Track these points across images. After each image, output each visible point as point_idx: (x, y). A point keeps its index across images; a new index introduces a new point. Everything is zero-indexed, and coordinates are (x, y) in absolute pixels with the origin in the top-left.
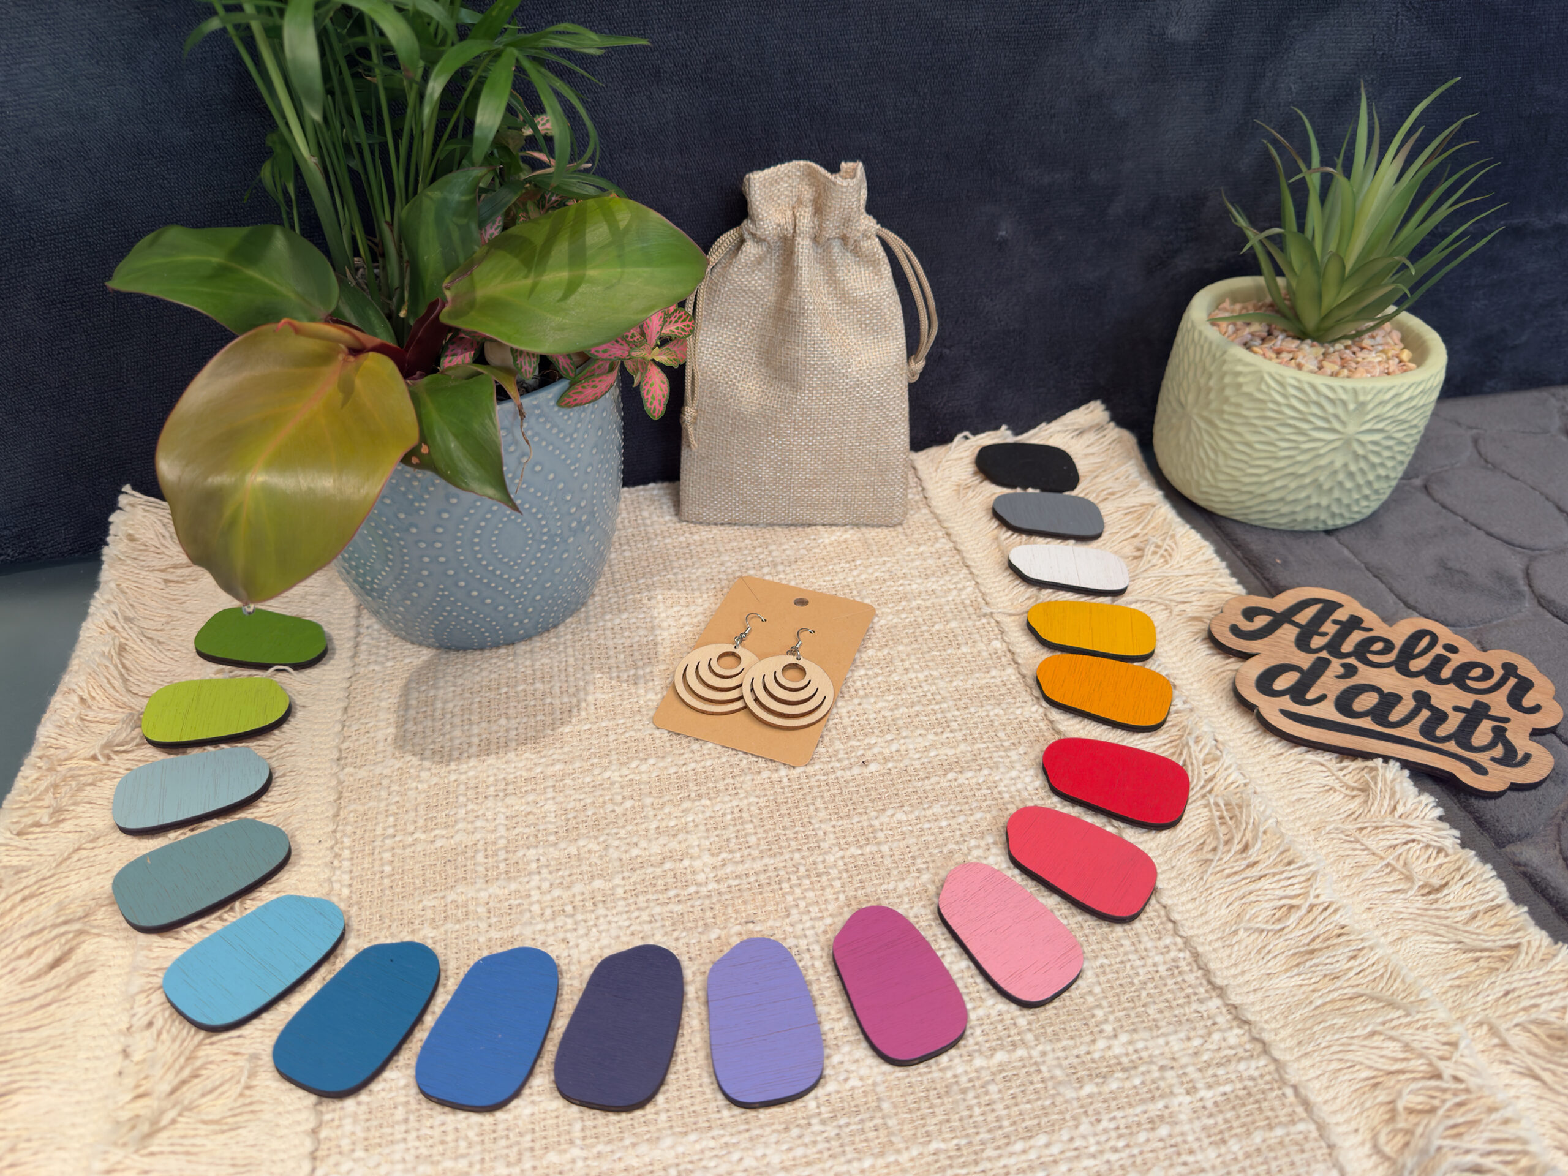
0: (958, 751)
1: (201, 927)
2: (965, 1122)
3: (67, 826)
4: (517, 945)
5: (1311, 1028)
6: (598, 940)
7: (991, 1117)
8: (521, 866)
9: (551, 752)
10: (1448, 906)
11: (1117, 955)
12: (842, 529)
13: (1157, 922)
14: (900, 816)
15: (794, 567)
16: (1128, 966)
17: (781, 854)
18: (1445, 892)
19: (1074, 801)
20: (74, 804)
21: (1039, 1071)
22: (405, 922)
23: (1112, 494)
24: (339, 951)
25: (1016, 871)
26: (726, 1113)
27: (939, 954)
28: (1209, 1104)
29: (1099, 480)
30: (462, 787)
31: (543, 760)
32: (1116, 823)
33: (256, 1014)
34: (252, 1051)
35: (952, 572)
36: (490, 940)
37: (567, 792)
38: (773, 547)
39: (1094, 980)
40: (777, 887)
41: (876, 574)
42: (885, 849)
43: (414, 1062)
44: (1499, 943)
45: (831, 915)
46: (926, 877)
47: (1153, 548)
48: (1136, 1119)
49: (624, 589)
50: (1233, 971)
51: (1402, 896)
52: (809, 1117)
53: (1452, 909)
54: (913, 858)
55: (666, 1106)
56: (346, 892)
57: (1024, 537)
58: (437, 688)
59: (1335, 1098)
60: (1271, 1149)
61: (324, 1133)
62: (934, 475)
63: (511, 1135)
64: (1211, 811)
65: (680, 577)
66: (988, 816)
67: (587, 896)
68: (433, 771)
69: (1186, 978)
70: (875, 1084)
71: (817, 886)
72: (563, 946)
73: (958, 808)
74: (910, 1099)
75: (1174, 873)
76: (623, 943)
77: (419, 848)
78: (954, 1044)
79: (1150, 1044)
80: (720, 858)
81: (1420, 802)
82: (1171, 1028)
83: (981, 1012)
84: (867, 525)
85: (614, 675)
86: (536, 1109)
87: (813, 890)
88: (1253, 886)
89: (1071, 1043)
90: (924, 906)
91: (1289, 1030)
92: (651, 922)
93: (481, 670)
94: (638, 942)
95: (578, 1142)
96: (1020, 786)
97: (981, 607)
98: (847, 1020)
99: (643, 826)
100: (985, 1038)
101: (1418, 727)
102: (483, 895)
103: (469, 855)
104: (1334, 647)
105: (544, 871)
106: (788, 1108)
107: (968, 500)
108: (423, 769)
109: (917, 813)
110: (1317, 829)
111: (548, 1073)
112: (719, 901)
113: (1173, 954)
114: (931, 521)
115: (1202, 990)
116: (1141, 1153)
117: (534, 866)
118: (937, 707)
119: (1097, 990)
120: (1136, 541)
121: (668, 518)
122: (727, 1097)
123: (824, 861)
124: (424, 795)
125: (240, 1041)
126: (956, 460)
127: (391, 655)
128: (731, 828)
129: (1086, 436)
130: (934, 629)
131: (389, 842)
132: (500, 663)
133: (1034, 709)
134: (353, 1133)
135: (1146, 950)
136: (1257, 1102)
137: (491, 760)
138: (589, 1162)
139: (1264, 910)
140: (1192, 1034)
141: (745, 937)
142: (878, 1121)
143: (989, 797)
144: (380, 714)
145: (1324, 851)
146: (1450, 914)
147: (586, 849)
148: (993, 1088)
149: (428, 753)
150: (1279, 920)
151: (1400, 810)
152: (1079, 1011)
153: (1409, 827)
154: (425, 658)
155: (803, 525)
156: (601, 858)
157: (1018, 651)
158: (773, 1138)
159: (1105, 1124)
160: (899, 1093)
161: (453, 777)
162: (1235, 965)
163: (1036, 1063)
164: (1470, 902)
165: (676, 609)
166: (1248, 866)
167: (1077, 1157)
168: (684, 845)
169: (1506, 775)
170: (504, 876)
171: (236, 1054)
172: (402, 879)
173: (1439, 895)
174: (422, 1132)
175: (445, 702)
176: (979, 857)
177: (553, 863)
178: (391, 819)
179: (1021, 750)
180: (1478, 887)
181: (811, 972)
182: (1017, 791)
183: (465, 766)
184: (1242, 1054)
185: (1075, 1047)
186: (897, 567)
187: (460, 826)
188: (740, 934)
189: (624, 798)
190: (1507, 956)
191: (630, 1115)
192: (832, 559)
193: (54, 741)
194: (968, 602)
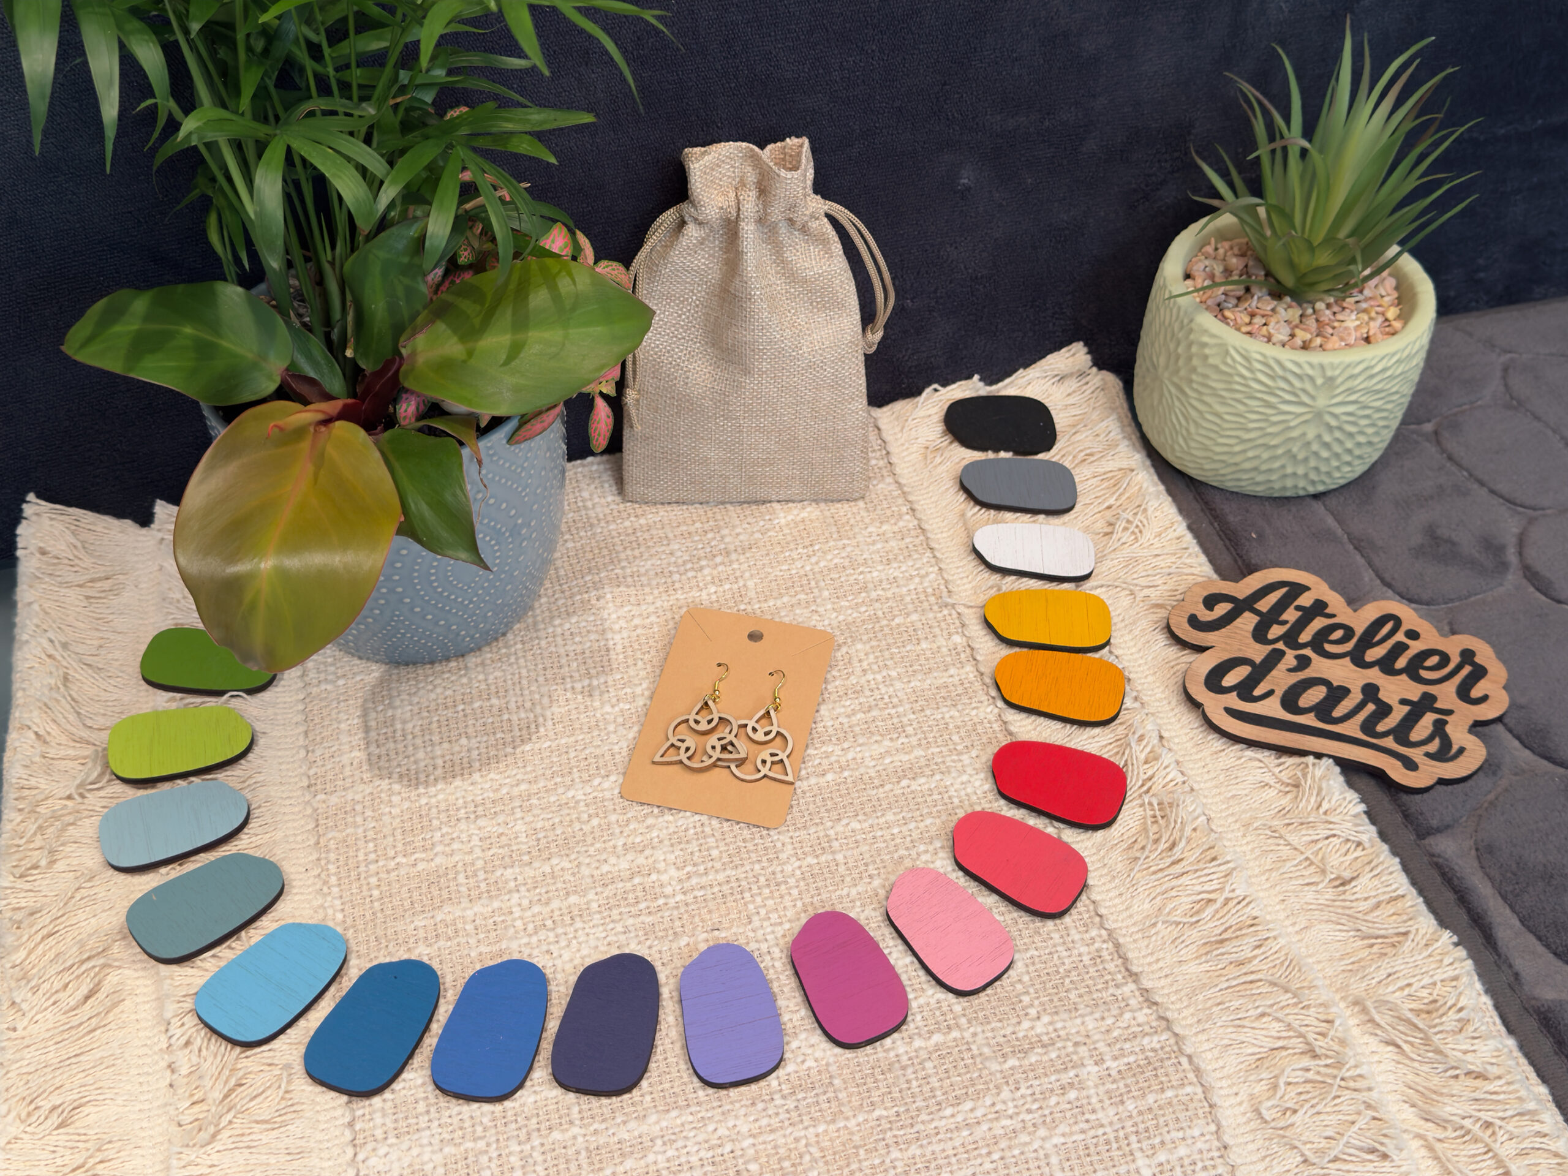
0: (912, 756)
1: (213, 956)
2: (904, 1093)
3: (60, 866)
4: (505, 958)
5: (1210, 1008)
6: (579, 950)
7: (926, 1088)
8: (500, 885)
9: (514, 772)
10: (1353, 898)
11: (1046, 947)
12: (799, 505)
13: (1086, 916)
14: (855, 825)
15: (748, 555)
16: (1055, 956)
17: (743, 865)
18: (1353, 884)
19: (1020, 805)
20: (62, 845)
21: (970, 1049)
22: (400, 941)
23: (1091, 455)
24: (343, 971)
25: (961, 874)
26: (701, 1093)
27: (886, 952)
28: (1114, 1073)
29: (1078, 437)
30: (434, 810)
31: (508, 781)
32: (1056, 824)
33: (282, 1031)
34: (284, 1062)
35: (916, 556)
36: (480, 954)
37: (535, 812)
38: (725, 532)
39: (1024, 970)
40: (739, 896)
41: (836, 561)
42: (839, 857)
43: (427, 1064)
44: (1391, 931)
45: (789, 921)
46: (877, 882)
47: (1124, 524)
48: (1050, 1086)
49: (570, 589)
50: (1149, 959)
51: (1314, 888)
52: (771, 1094)
53: (1357, 900)
54: (866, 865)
55: (650, 1089)
56: (339, 916)
57: (992, 512)
58: (394, 708)
59: (1223, 1067)
60: (1160, 1108)
61: (358, 1127)
62: (899, 435)
63: (519, 1119)
64: (1145, 810)
65: (628, 571)
66: (938, 821)
67: (565, 911)
68: (403, 795)
69: (1107, 966)
70: (828, 1065)
71: (776, 894)
72: (547, 957)
73: (910, 815)
74: (858, 1076)
75: (1106, 871)
76: (601, 952)
77: (403, 872)
78: (896, 1029)
79: (1068, 1024)
80: (685, 872)
81: (1345, 799)
82: (1089, 1009)
83: (922, 1001)
84: (826, 501)
85: (569, 686)
86: (538, 1097)
87: (773, 898)
88: (1175, 882)
89: (999, 1025)
90: (874, 909)
91: (1191, 1010)
92: (625, 933)
93: (435, 687)
94: (616, 952)
95: (577, 1122)
96: (969, 790)
97: (943, 597)
98: (804, 1012)
99: (611, 843)
100: (925, 1023)
101: (1359, 723)
102: (469, 913)
103: (451, 876)
104: (1291, 639)
105: (523, 889)
106: (754, 1087)
107: (935, 467)
108: (393, 794)
109: (870, 822)
110: (1247, 825)
111: (546, 1066)
112: (687, 911)
113: (1097, 945)
114: (896, 493)
115: (1119, 976)
116: (1051, 1113)
117: (512, 884)
118: (893, 711)
119: (1026, 978)
120: (1109, 513)
121: (610, 499)
122: (701, 1079)
123: (782, 871)
124: (398, 820)
125: (271, 1054)
126: (923, 417)
127: (340, 672)
128: (694, 842)
129: (1067, 383)
130: (893, 623)
131: (373, 867)
132: (453, 678)
133: (989, 710)
134: (384, 1124)
135: (1073, 942)
136: (1155, 1069)
137: (458, 782)
138: (587, 1138)
139: (1185, 902)
140: (1106, 1014)
141: (711, 943)
142: (831, 1095)
143: (939, 803)
144: (341, 737)
145: (1250, 847)
146: (1354, 904)
147: (559, 867)
148: (929, 1065)
149: (396, 776)
150: (1197, 912)
151: (1325, 806)
152: (1008, 998)
153: (1331, 823)
154: (376, 674)
155: (756, 502)
156: (574, 874)
157: (976, 646)
158: (743, 1111)
159: (1023, 1091)
160: (849, 1071)
161: (423, 801)
162: (1152, 954)
163: (967, 1043)
164: (1373, 893)
165: (626, 609)
166: (1173, 863)
167: (997, 1119)
168: (650, 861)
169: (1435, 770)
170: (486, 895)
171: (270, 1065)
172: (391, 902)
173: (1347, 887)
174: (442, 1121)
175: (404, 722)
176: (926, 862)
177: (529, 881)
178: (371, 845)
179: (974, 753)
180: (1383, 879)
181: (771, 971)
182: (967, 795)
183: (433, 789)
184: (1147, 1029)
185: (1003, 1028)
186: (857, 551)
187: (439, 848)
188: (707, 940)
189: (590, 816)
190: (1399, 942)
191: (619, 1099)
192: (788, 543)
193: (26, 782)
194: (930, 590)
